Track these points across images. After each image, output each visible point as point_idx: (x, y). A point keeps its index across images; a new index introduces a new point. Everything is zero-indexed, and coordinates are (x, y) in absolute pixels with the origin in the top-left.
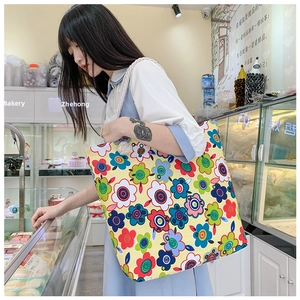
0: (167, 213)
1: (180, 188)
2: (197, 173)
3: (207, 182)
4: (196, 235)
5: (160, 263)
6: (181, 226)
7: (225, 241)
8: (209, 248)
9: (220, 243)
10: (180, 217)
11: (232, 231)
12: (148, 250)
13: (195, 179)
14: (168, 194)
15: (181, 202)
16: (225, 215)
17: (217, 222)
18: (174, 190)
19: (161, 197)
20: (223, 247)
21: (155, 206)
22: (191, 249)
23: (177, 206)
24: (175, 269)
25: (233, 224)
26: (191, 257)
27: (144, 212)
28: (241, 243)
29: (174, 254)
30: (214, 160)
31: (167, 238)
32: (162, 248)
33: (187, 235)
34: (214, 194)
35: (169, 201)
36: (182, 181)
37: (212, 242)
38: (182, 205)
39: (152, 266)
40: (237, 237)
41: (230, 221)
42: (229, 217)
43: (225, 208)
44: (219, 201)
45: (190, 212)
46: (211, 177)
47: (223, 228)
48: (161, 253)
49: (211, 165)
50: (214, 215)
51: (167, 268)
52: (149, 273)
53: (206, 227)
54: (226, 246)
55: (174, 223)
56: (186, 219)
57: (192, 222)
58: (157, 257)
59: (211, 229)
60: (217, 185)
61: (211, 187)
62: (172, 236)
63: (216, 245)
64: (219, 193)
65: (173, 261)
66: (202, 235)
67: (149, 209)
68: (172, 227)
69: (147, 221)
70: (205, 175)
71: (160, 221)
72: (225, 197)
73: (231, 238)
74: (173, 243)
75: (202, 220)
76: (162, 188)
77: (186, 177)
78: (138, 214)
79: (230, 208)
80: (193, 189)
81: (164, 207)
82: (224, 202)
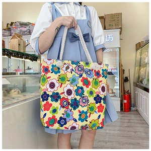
0: (70, 101)
1: (80, 91)
2: (90, 87)
3: (94, 92)
4: (80, 115)
5: (59, 122)
6: (75, 109)
7: (93, 122)
8: (84, 123)
9: (91, 122)
10: (75, 104)
11: (98, 119)
12: (55, 115)
13: (88, 89)
14: (73, 92)
15: (78, 98)
16: (97, 110)
17: (92, 112)
18: (77, 91)
19: (69, 92)
20: (91, 125)
21: (65, 95)
22: (76, 121)
23: (75, 99)
24: (65, 128)
25: (100, 116)
26: (74, 125)
27: (59, 97)
28: (100, 126)
29: (67, 120)
30: (100, 83)
31: (66, 112)
32: (62, 116)
33: (76, 114)
34: (95, 99)
35: (72, 95)
36: (82, 88)
37: (87, 121)
38: (78, 99)
39: (55, 123)
40: (100, 122)
41: (99, 114)
42: (99, 112)
43: (98, 107)
44: (97, 103)
45: (81, 103)
46: (96, 91)
47: (94, 116)
48: (61, 118)
49: (98, 85)
50: (92, 109)
51: (62, 126)
52: (52, 125)
53: (86, 113)
54: (93, 125)
55: (72, 106)
56: (78, 106)
57: (80, 108)
58: (58, 119)
59: (88, 115)
60: (98, 95)
61: (95, 95)
62: (69, 112)
63: (88, 123)
64: (98, 99)
65: (65, 123)
66: (83, 116)
67: (62, 96)
68: (70, 108)
69: (59, 101)
70: (93, 89)
71: (65, 103)
72: (100, 102)
73: (96, 122)
74: (68, 115)
75: (85, 109)
76: (71, 88)
77: (84, 87)
78: (56, 97)
79: (101, 108)
80: (86, 94)
81: (70, 97)
82: (99, 104)
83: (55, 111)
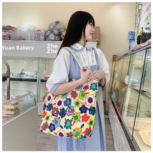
0: (59, 110)
1: (68, 102)
2: (77, 98)
3: (80, 103)
4: (66, 123)
5: (50, 128)
6: (62, 117)
7: (76, 131)
8: (69, 131)
9: (74, 130)
10: (63, 113)
11: (81, 128)
12: (48, 121)
13: (75, 100)
14: (63, 103)
15: (66, 108)
16: (81, 120)
17: (76, 121)
18: (65, 102)
19: (60, 103)
20: (75, 133)
21: (56, 106)
22: (62, 128)
23: (63, 109)
24: (55, 133)
25: (83, 125)
26: (61, 131)
27: (52, 107)
28: (83, 135)
29: (55, 127)
30: (87, 95)
31: (55, 119)
32: (52, 122)
33: (62, 122)
34: (80, 109)
35: (61, 106)
36: (70, 100)
37: (71, 129)
38: (65, 109)
39: (47, 128)
40: (83, 131)
41: (82, 123)
42: (83, 121)
43: (83, 117)
44: (82, 113)
45: (67, 113)
46: (82, 101)
47: (78, 125)
48: (51, 124)
49: (85, 96)
50: (76, 118)
51: (52, 131)
52: (45, 130)
53: (71, 121)
54: (77, 133)
55: (60, 115)
56: (65, 115)
57: (67, 117)
58: (49, 125)
59: (72, 123)
60: (84, 106)
61: (80, 106)
62: (57, 119)
63: (72, 131)
64: (83, 109)
65: (54, 129)
66: (68, 124)
67: (54, 106)
68: (59, 116)
69: (51, 111)
70: (80, 100)
71: (55, 112)
72: (85, 112)
73: (79, 131)
74: (56, 122)
75: (70, 118)
76: (62, 100)
77: (72, 99)
78: (50, 107)
79: (86, 118)
80: (72, 104)
81: (59, 107)
82: (84, 114)
83: (48, 118)
